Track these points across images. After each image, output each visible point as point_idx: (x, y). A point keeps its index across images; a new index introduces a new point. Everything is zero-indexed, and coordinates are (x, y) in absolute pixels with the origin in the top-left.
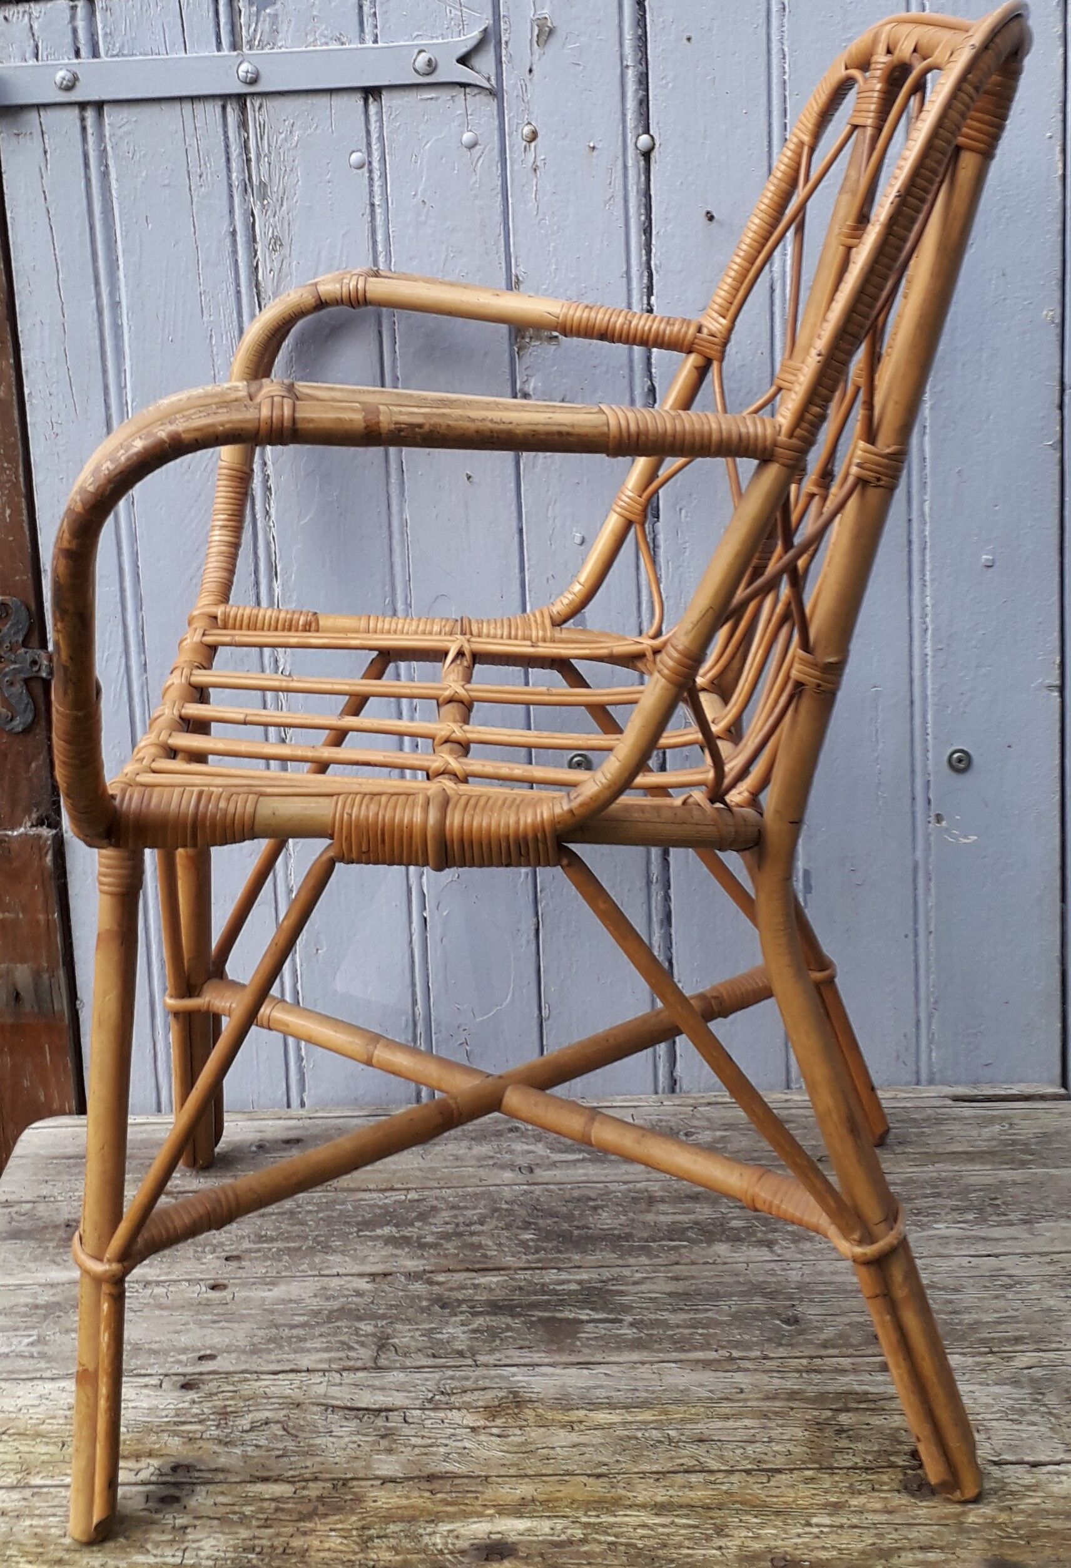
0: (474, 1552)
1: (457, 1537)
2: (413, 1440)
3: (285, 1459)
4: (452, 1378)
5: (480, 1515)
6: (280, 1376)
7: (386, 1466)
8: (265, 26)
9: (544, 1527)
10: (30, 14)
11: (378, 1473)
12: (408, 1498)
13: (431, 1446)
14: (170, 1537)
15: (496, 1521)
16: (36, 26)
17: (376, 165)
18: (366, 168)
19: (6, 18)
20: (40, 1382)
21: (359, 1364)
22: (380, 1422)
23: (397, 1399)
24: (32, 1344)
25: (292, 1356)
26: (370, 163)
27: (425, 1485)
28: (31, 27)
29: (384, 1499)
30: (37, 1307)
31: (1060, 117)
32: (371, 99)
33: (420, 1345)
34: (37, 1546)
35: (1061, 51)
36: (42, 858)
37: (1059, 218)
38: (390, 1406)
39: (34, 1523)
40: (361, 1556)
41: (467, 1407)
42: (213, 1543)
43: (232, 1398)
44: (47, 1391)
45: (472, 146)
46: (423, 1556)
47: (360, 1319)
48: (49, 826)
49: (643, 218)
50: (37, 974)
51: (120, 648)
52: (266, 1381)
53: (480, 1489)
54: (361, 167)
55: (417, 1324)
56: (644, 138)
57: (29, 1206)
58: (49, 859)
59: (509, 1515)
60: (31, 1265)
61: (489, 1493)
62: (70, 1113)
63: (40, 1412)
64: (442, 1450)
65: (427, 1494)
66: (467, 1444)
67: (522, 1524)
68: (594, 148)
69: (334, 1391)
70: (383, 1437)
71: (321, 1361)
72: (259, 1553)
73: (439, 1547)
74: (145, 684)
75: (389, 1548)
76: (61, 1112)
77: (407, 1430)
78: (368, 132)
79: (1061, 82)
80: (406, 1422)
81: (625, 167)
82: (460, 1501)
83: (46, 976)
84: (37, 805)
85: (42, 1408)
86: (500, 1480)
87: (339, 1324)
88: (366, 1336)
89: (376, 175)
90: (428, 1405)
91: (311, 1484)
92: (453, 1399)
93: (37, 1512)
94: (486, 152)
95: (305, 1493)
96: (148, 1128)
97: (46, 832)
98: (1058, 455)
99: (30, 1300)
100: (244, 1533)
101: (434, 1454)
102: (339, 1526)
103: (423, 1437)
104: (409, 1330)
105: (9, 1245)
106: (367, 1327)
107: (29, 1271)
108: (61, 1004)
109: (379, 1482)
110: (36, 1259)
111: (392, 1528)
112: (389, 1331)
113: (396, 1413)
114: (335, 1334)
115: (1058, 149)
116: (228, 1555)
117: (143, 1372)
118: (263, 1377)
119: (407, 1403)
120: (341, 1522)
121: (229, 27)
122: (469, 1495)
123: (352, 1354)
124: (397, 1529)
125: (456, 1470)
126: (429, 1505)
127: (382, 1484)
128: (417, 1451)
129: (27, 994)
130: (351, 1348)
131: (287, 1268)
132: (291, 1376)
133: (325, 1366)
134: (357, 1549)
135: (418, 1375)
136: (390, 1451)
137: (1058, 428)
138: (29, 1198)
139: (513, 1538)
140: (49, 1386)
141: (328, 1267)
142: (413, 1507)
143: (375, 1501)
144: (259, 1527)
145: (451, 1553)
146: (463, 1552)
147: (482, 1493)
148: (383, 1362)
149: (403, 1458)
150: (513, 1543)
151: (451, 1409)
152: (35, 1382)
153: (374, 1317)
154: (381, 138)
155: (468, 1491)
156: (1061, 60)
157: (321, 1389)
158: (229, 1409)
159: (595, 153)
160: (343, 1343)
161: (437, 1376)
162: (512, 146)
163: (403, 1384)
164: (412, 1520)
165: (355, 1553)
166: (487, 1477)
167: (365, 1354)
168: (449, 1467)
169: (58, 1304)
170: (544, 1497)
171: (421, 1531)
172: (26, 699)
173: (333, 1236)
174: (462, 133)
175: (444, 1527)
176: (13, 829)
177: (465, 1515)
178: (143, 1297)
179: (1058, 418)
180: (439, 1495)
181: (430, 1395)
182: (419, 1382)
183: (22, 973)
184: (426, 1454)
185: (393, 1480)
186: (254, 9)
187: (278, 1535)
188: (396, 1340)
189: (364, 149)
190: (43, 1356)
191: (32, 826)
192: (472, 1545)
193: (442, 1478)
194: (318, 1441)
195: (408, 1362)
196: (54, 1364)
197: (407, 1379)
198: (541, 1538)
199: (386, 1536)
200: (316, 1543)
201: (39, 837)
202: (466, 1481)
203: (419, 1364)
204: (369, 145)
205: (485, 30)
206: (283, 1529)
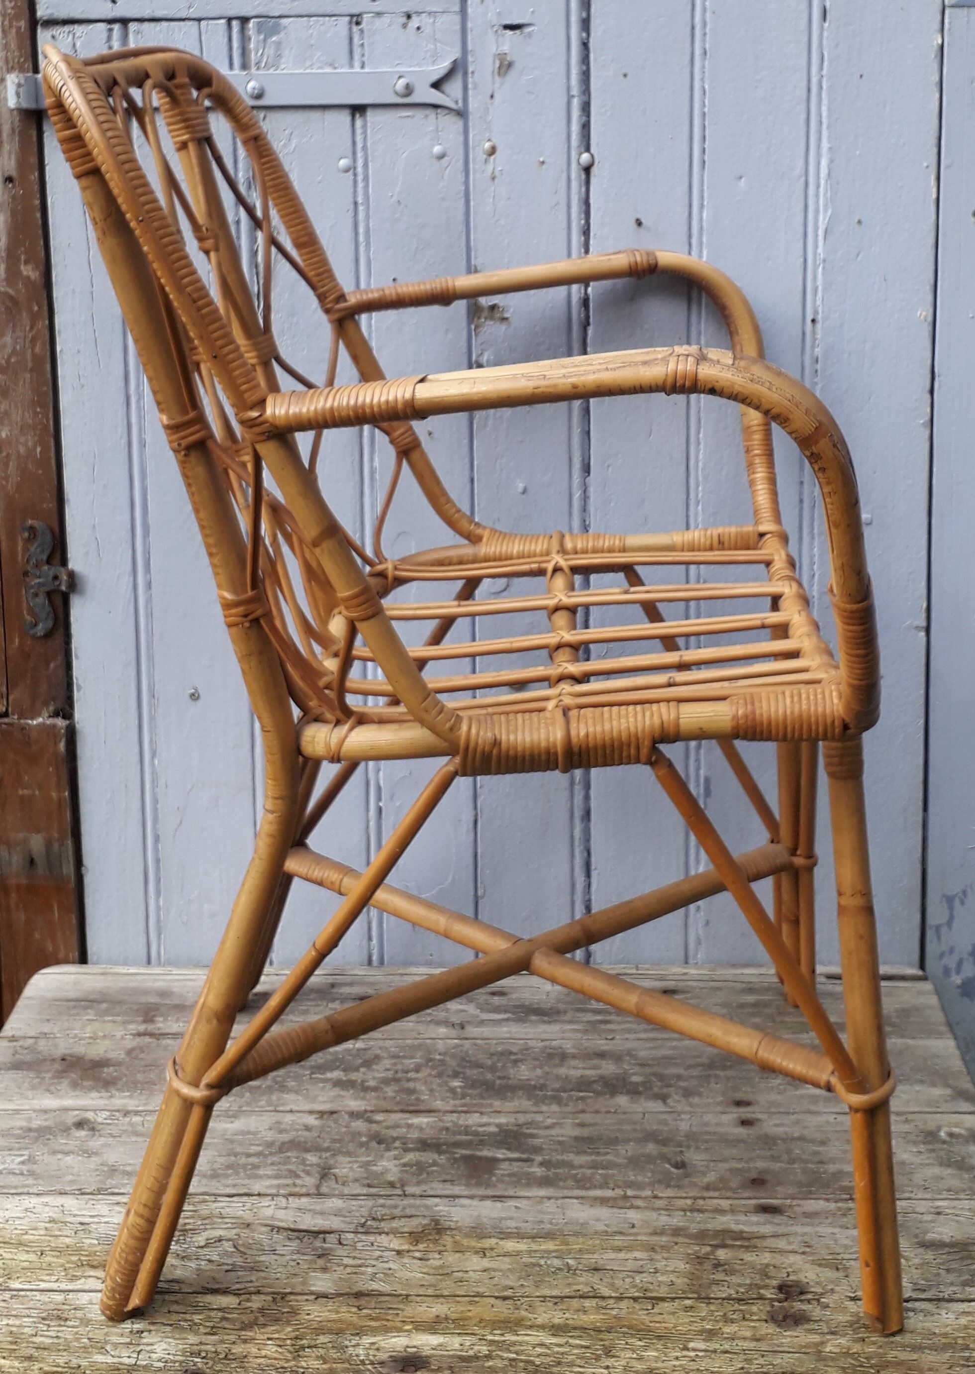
0: (392, 1364)
1: (378, 1349)
2: (347, 1261)
3: (233, 1273)
4: (383, 1206)
5: (400, 1330)
6: (234, 1199)
7: (320, 1283)
8: (270, 51)
9: (454, 1343)
10: (74, 34)
11: (313, 1289)
12: (338, 1312)
13: (360, 1266)
14: (128, 1340)
15: (413, 1335)
16: (78, 44)
17: (360, 170)
18: (351, 172)
19: (53, 37)
20: (26, 1197)
21: (304, 1190)
22: (318, 1243)
23: (335, 1223)
24: (23, 1163)
25: (246, 1182)
26: (355, 168)
27: (353, 1301)
28: (74, 45)
29: (317, 1312)
30: (30, 1130)
31: (935, 150)
32: (358, 116)
33: (357, 1176)
34: (11, 1343)
35: (937, 95)
36: (56, 744)
37: (933, 234)
38: (327, 1228)
39: (11, 1322)
40: (292, 1363)
41: (394, 1232)
42: (164, 1346)
43: (192, 1217)
44: (32, 1206)
45: (441, 157)
46: (346, 1365)
47: (307, 1150)
48: (64, 718)
49: (583, 222)
50: (49, 844)
51: (128, 568)
52: (223, 1202)
53: (401, 1306)
54: (347, 171)
55: (356, 1157)
56: (585, 157)
57: (31, 1041)
58: (62, 746)
59: (424, 1331)
60: (29, 1093)
61: (409, 1311)
62: (74, 963)
63: (24, 1224)
64: (370, 1270)
65: (354, 1310)
66: (392, 1265)
67: (434, 1340)
68: (543, 163)
69: (281, 1214)
70: (319, 1257)
71: (271, 1187)
72: (203, 1358)
73: (361, 1358)
74: (149, 600)
75: (318, 1358)
76: (66, 961)
77: (341, 1251)
78: (354, 143)
79: (936, 121)
80: (340, 1243)
81: (569, 179)
82: (384, 1317)
83: (56, 846)
84: (54, 699)
85: (27, 1219)
86: (418, 1299)
87: (289, 1154)
88: (311, 1165)
89: (360, 178)
90: (360, 1230)
91: (254, 1297)
92: (382, 1224)
93: (14, 1313)
94: (453, 162)
95: (249, 1304)
96: (139, 978)
97: (61, 723)
98: (928, 432)
99: (24, 1124)
100: (192, 1339)
101: (362, 1274)
102: (276, 1336)
103: (354, 1258)
104: (350, 1162)
105: (12, 1074)
106: (312, 1158)
107: (27, 1098)
108: (69, 869)
109: (313, 1297)
110: (33, 1088)
111: (322, 1339)
112: (332, 1162)
113: (332, 1235)
114: (285, 1164)
115: (933, 177)
116: (177, 1358)
117: (117, 1191)
118: (219, 1199)
119: (343, 1226)
120: (278, 1332)
121: (240, 51)
122: (391, 1312)
123: (298, 1182)
124: (327, 1340)
125: (381, 1289)
126: (355, 1319)
127: (316, 1299)
128: (349, 1270)
129: (40, 860)
130: (298, 1177)
131: (248, 1104)
132: (245, 1199)
133: (274, 1191)
134: (289, 1356)
135: (354, 1203)
136: (325, 1269)
137: (929, 410)
138: (33, 1034)
139: (427, 1352)
140: (35, 1200)
141: (283, 1105)
142: (340, 1321)
143: (308, 1314)
144: (206, 1334)
145: (372, 1363)
146: (382, 1363)
147: (403, 1310)
148: (324, 1189)
149: (336, 1276)
150: (426, 1357)
151: (380, 1234)
152: (23, 1197)
153: (318, 1149)
154: (365, 148)
155: (390, 1308)
156: (937, 104)
157: (269, 1212)
158: (188, 1227)
159: (544, 166)
160: (290, 1171)
161: (370, 1203)
162: (474, 159)
163: (340, 1210)
164: (339, 1332)
165: (288, 1361)
166: (407, 1296)
167: (310, 1181)
168: (375, 1286)
169: (48, 1128)
170: (454, 1316)
171: (347, 1343)
172: (48, 608)
173: (289, 1077)
174: (433, 146)
175: (367, 1340)
176: (32, 719)
177: (386, 1330)
178: (123, 1125)
179: (929, 401)
180: (364, 1311)
181: (363, 1220)
182: (354, 1208)
183: (37, 842)
184: (355, 1273)
185: (325, 1296)
186: (262, 37)
187: (222, 1342)
188: (337, 1170)
189: (350, 155)
190: (31, 1174)
191: (50, 716)
192: (391, 1357)
193: (368, 1295)
194: (263, 1258)
195: (346, 1191)
196: (41, 1182)
197: (344, 1205)
198: (451, 1353)
199: (315, 1346)
200: (254, 1350)
201: (54, 726)
202: (387, 1298)
203: (355, 1192)
204: (354, 153)
205: (455, 61)
206: (226, 1337)
